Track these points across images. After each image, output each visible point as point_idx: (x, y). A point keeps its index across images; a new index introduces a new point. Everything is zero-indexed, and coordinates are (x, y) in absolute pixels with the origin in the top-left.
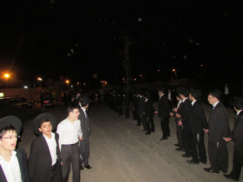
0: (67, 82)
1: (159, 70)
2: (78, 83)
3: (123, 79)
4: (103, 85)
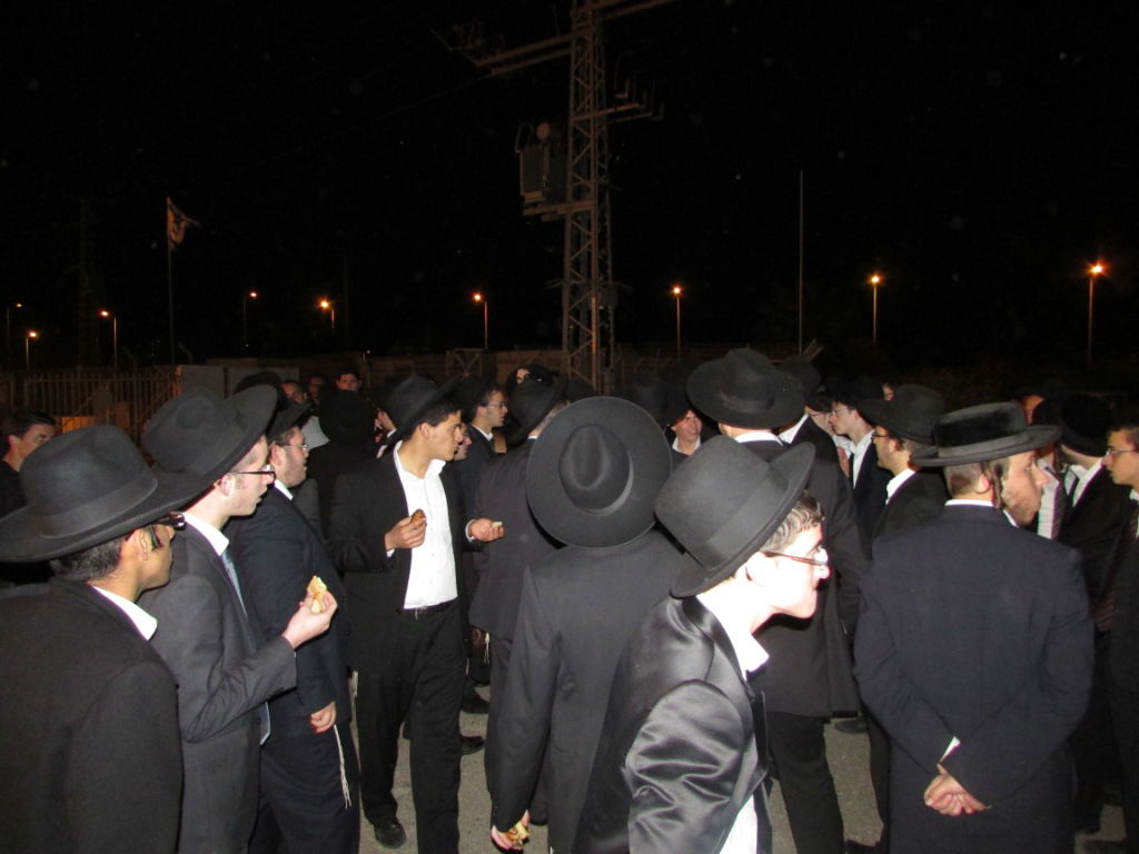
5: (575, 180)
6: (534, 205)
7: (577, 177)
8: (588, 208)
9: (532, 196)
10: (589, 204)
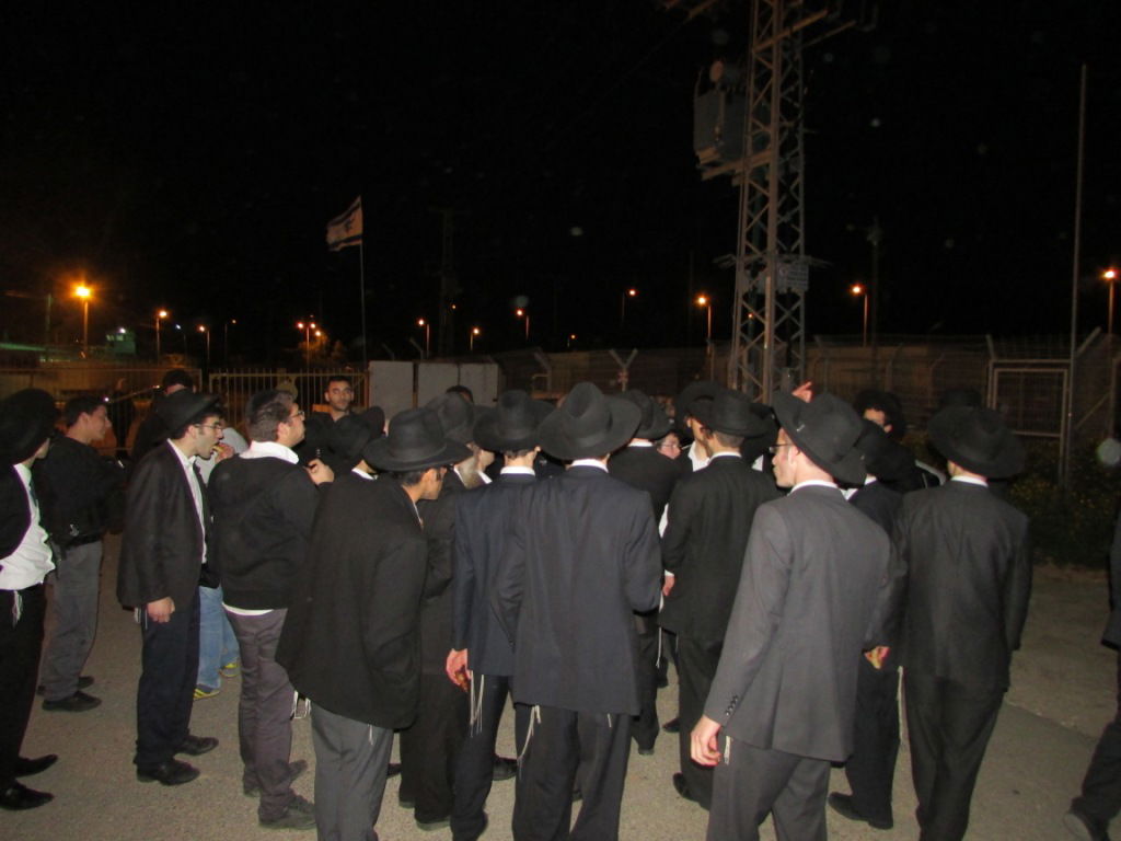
0: (83, 292)
1: (632, 293)
2: (163, 314)
3: (421, 323)
4: (308, 344)
5: (755, 127)
6: (713, 165)
7: (758, 123)
8: (767, 161)
9: (706, 155)
10: (770, 157)
